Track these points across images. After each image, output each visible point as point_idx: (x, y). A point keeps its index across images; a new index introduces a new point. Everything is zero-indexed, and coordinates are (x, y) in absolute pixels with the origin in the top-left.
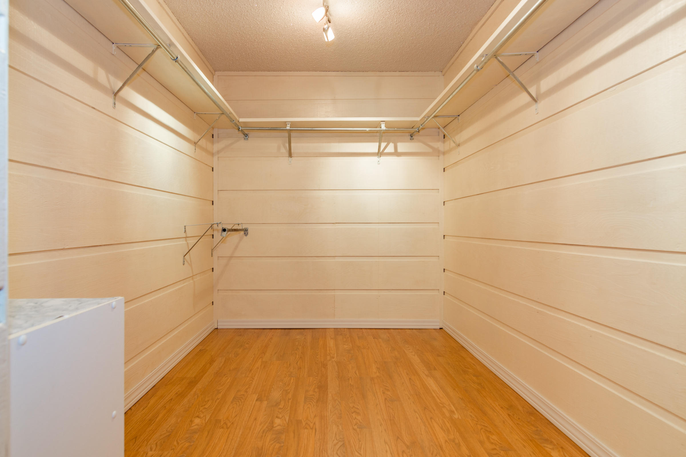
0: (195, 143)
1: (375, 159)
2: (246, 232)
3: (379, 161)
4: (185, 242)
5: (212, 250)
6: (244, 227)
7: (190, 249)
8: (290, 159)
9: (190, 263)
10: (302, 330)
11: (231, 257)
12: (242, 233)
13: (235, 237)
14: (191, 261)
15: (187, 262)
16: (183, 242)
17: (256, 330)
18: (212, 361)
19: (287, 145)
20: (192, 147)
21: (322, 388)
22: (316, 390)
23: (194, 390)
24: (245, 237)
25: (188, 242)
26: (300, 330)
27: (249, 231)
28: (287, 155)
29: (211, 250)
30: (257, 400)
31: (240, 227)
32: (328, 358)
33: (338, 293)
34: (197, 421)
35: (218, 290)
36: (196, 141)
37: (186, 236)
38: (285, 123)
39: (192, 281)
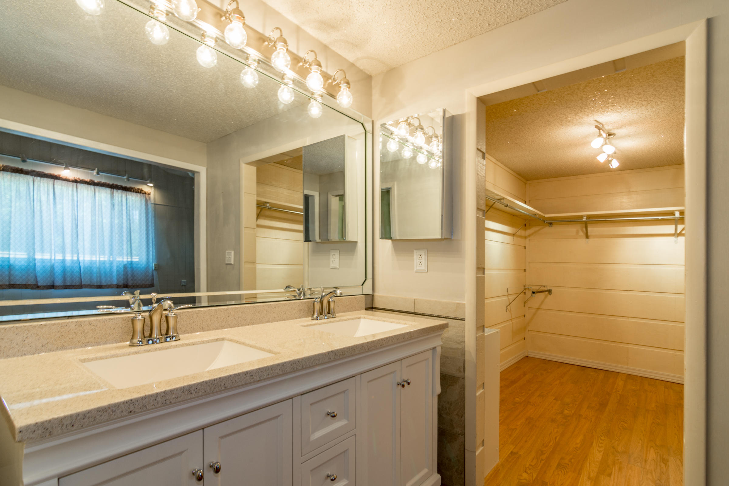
0: (514, 235)
1: (672, 239)
2: (550, 292)
3: (676, 241)
4: (507, 298)
5: (525, 303)
6: (549, 288)
7: (510, 302)
8: (587, 240)
9: (510, 310)
10: (596, 370)
11: (538, 309)
12: (547, 293)
13: (542, 295)
14: (511, 310)
15: (509, 310)
16: (506, 298)
17: (557, 363)
18: (525, 374)
19: (584, 229)
20: (512, 237)
21: (603, 405)
22: (598, 405)
23: (515, 386)
24: (549, 295)
25: (509, 297)
26: (595, 369)
27: (552, 292)
28: (584, 236)
29: (523, 303)
30: (554, 399)
31: (545, 289)
32: (614, 391)
33: (631, 346)
34: (517, 399)
35: (529, 330)
36: (514, 233)
37: (508, 293)
38: (582, 217)
39: (511, 322)
